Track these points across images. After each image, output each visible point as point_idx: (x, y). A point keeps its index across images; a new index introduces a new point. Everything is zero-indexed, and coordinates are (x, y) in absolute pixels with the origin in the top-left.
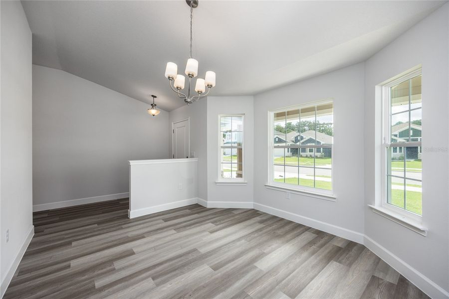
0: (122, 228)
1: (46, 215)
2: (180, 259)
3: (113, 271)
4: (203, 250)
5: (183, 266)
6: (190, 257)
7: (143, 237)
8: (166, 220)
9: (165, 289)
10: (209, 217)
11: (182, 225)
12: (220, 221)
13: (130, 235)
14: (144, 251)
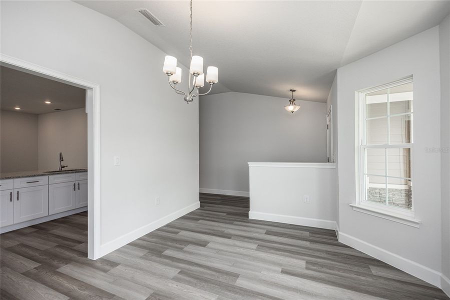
0: (232, 224)
1: (219, 198)
2: (214, 273)
3: (181, 249)
4: (241, 282)
5: (206, 281)
6: (222, 279)
7: (230, 238)
8: (268, 233)
9: (170, 285)
10: (318, 254)
11: (273, 245)
12: (322, 266)
13: (226, 231)
14: (212, 249)
